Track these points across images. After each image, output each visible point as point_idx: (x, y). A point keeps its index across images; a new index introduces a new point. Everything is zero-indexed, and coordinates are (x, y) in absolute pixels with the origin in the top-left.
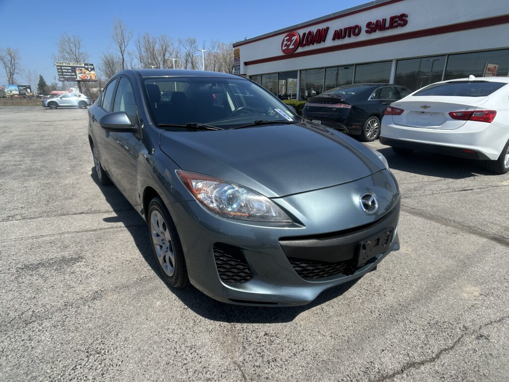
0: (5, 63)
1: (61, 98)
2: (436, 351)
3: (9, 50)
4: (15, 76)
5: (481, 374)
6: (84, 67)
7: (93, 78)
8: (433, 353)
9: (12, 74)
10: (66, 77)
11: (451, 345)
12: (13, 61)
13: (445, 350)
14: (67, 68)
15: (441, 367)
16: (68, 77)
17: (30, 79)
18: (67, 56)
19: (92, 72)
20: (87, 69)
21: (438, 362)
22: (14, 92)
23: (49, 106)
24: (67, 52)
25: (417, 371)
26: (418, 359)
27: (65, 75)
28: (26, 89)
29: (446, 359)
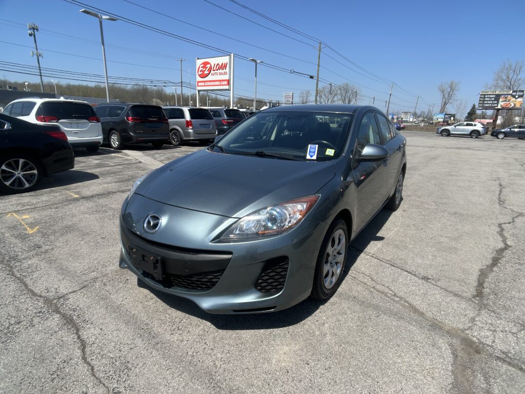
0: (444, 95)
1: (455, 126)
2: (93, 363)
3: (451, 83)
4: (447, 106)
5: (58, 391)
6: (511, 95)
7: (518, 106)
8: (92, 360)
9: (445, 104)
10: (486, 105)
11: (97, 376)
12: (451, 93)
13: (93, 369)
14: (491, 96)
15: (75, 362)
16: (488, 105)
17: (459, 108)
18: (501, 83)
19: (520, 99)
20: (514, 96)
21: (80, 361)
22: (439, 120)
23: (441, 133)
24: (502, 80)
25: (77, 347)
26: (88, 350)
27: (486, 104)
28: (450, 117)
29: (83, 369)
